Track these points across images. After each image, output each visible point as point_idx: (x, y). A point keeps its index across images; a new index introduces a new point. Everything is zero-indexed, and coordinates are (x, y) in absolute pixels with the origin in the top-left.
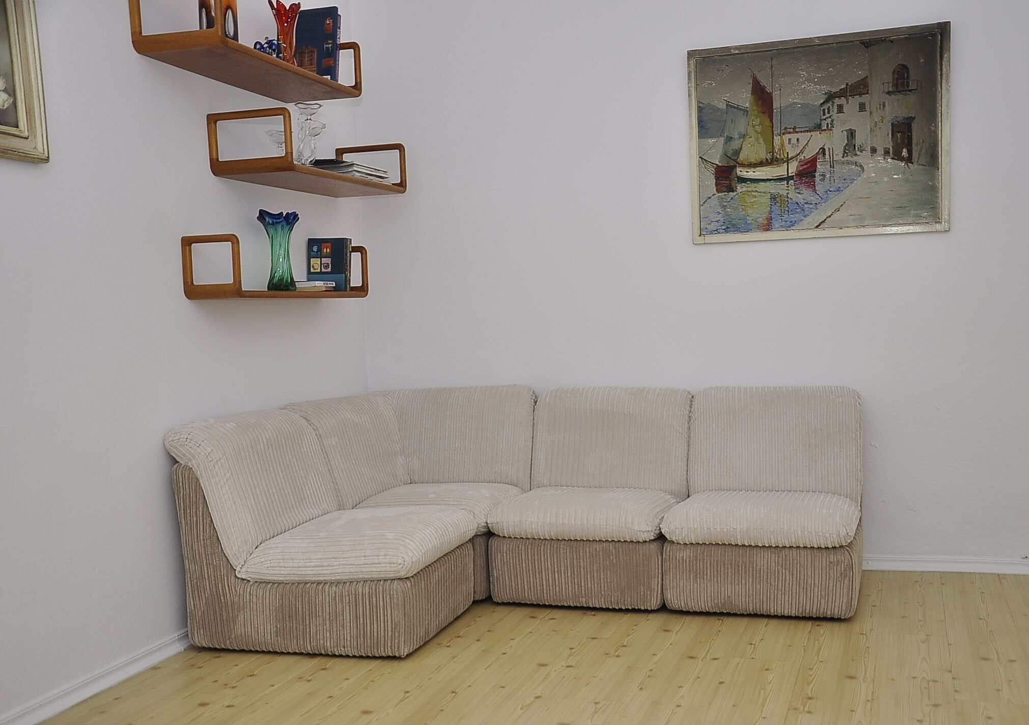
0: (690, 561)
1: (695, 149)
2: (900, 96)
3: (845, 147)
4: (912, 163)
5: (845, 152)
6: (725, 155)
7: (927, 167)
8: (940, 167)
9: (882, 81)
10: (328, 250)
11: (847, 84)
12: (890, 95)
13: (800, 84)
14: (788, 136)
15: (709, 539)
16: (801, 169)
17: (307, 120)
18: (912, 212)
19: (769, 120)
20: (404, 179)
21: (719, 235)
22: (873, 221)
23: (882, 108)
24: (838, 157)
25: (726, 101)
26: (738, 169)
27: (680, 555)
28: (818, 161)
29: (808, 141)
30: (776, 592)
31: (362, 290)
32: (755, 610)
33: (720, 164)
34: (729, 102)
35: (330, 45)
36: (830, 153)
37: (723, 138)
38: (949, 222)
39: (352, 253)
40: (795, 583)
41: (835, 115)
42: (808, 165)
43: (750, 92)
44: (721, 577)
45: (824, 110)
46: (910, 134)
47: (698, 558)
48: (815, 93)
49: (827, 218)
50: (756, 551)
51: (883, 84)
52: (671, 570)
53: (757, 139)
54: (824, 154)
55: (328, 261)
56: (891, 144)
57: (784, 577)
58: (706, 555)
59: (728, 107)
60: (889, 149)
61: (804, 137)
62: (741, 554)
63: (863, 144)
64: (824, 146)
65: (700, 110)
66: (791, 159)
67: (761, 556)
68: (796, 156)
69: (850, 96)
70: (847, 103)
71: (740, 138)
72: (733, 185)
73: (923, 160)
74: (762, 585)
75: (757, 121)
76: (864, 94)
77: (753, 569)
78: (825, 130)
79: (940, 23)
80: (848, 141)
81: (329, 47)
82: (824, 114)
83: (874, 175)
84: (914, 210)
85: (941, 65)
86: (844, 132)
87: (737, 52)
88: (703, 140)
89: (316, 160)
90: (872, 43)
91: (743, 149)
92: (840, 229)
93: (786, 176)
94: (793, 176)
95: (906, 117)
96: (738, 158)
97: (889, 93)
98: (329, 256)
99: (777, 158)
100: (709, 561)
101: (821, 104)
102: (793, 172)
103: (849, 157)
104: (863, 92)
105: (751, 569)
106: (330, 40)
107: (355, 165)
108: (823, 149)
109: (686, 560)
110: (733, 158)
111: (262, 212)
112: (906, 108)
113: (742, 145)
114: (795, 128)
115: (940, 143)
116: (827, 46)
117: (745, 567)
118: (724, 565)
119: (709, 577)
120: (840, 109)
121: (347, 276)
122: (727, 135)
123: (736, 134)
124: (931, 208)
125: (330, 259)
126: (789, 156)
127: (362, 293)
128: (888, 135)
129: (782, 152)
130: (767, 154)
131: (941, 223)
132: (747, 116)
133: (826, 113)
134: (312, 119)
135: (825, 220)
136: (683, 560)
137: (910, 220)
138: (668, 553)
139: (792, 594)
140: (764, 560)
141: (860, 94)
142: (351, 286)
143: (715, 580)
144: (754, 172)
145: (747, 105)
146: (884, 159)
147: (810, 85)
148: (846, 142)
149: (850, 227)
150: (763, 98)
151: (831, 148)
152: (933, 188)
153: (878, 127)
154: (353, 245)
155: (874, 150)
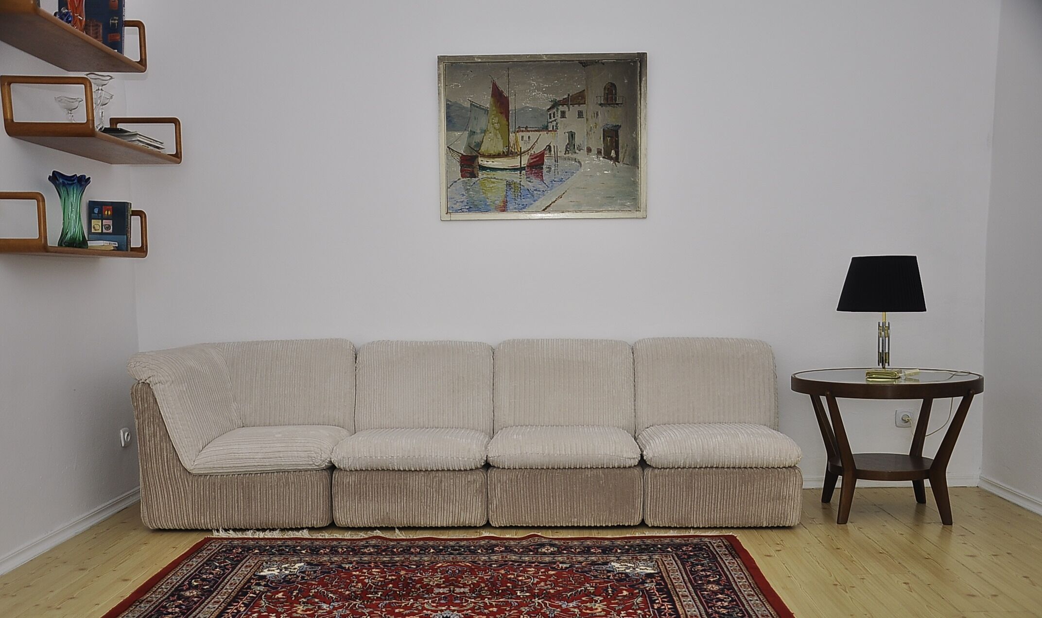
0: (354, 485)
1: (444, 139)
2: (609, 108)
3: (567, 146)
4: (619, 162)
5: (566, 150)
6: (469, 146)
7: (630, 166)
8: (640, 167)
9: (596, 95)
10: (109, 213)
11: (569, 95)
12: (602, 107)
13: (531, 92)
14: (521, 134)
15: (371, 466)
16: (531, 161)
17: (99, 90)
18: (619, 201)
19: (505, 119)
20: (179, 151)
21: (463, 213)
22: (588, 207)
23: (596, 117)
24: (561, 154)
25: (471, 101)
26: (480, 159)
27: (347, 481)
28: (545, 155)
29: (538, 139)
30: (425, 507)
31: (142, 251)
32: (408, 523)
33: (464, 154)
34: (472, 102)
35: (116, 22)
36: (554, 150)
37: (468, 132)
38: (646, 211)
39: (132, 217)
40: (440, 499)
41: (559, 120)
42: (537, 159)
43: (491, 95)
44: (380, 497)
45: (550, 114)
46: (617, 139)
47: (362, 482)
48: (544, 101)
49: (552, 203)
50: (409, 475)
51: (597, 97)
52: (339, 493)
53: (496, 135)
54: (550, 151)
55: (110, 222)
56: (603, 145)
57: (432, 495)
58: (368, 479)
59: (472, 106)
60: (601, 150)
61: (534, 136)
62: (397, 478)
63: (581, 144)
64: (550, 144)
65: (448, 107)
66: (523, 153)
67: (413, 479)
68: (527, 151)
69: (571, 104)
70: (569, 110)
71: (481, 133)
72: (475, 172)
73: (626, 160)
74: (414, 502)
75: (495, 120)
76: (582, 104)
77: (407, 490)
78: (551, 131)
79: (639, 53)
80: (569, 141)
81: (115, 23)
82: (550, 118)
83: (589, 170)
84: (620, 200)
85: (640, 86)
86: (566, 133)
87: (480, 60)
88: (450, 132)
89: (105, 128)
90: (589, 64)
91: (484, 142)
92: (562, 212)
93: (519, 167)
94: (525, 167)
95: (614, 125)
96: (480, 149)
97: (601, 104)
98: (110, 218)
99: (512, 151)
100: (370, 484)
101: (548, 109)
102: (525, 164)
103: (570, 154)
104: (581, 102)
105: (405, 490)
106: (116, 17)
107: (138, 136)
108: (549, 146)
109: (352, 485)
110: (475, 149)
111: (55, 173)
112: (614, 118)
113: (483, 139)
114: (526, 127)
115: (640, 147)
116: (553, 62)
117: (401, 488)
118: (383, 487)
119: (371, 498)
120: (563, 115)
121: (128, 238)
122: (471, 130)
123: (479, 130)
124: (633, 199)
125: (111, 221)
126: (522, 151)
127: (142, 254)
128: (600, 138)
129: (516, 146)
130: (504, 147)
131: (640, 211)
132: (487, 115)
133: (552, 117)
134: (103, 89)
135: (551, 204)
136: (349, 484)
137: (617, 208)
138: (336, 479)
139: (438, 509)
140: (415, 482)
141: (579, 104)
142: (132, 247)
143: (376, 500)
144: (493, 162)
145: (488, 105)
146: (598, 157)
147: (540, 94)
148: (568, 142)
149: (570, 211)
150: (501, 100)
151: (556, 146)
152: (635, 184)
153: (593, 131)
154: (132, 209)
155: (589, 150)
